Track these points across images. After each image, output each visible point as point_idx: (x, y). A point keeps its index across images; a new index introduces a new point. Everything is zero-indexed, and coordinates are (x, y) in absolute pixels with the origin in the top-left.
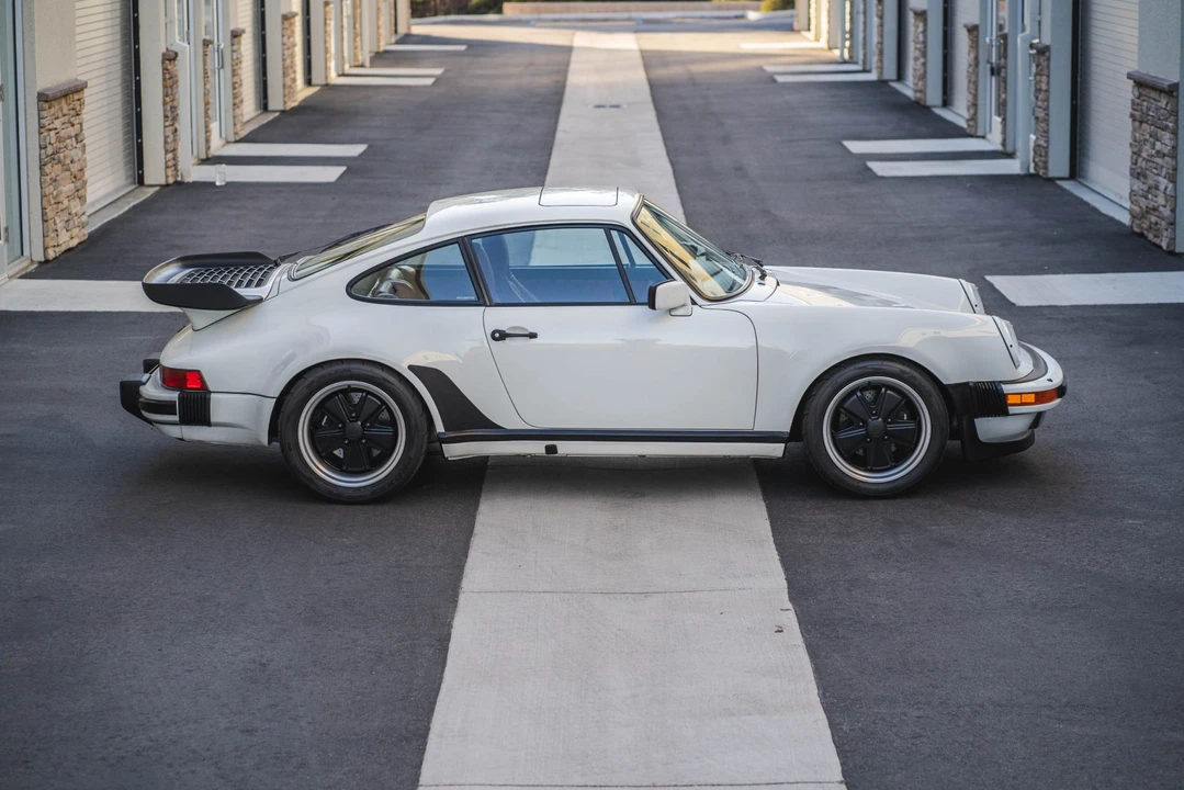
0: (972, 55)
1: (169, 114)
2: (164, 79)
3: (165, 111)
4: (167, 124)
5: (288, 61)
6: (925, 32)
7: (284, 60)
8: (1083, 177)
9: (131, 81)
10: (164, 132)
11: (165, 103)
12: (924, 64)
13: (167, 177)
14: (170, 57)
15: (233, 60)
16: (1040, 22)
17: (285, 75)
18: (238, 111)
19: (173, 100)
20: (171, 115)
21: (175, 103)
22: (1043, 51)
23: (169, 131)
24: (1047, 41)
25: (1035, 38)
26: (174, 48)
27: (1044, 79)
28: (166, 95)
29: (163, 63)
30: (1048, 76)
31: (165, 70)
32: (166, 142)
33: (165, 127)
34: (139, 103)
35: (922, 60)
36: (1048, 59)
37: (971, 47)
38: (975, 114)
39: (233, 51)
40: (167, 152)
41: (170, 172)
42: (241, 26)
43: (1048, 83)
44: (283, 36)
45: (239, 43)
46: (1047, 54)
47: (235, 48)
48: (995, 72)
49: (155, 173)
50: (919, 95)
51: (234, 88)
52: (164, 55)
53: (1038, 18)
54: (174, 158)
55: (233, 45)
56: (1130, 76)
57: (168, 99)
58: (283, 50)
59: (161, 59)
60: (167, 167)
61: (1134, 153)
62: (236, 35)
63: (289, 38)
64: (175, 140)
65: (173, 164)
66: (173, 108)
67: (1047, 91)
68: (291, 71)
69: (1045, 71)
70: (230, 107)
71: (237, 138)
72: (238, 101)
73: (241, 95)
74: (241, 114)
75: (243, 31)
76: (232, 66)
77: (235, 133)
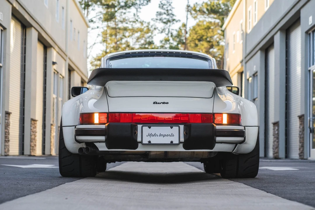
5: (33, 137)
6: (278, 130)
7: (31, 136)
12: (278, 142)
17: (31, 141)
35: (277, 141)
42: (10, 111)
44: (31, 126)
45: (9, 117)
47: (7, 118)
50: (275, 155)
58: (31, 132)
62: (8, 114)
63: (34, 128)
68: (34, 141)
70: (4, 141)
71: (6, 154)
72: (7, 139)
73: (9, 138)
74: (9, 146)
75: (11, 113)
76: (5, 125)
77: (5, 152)
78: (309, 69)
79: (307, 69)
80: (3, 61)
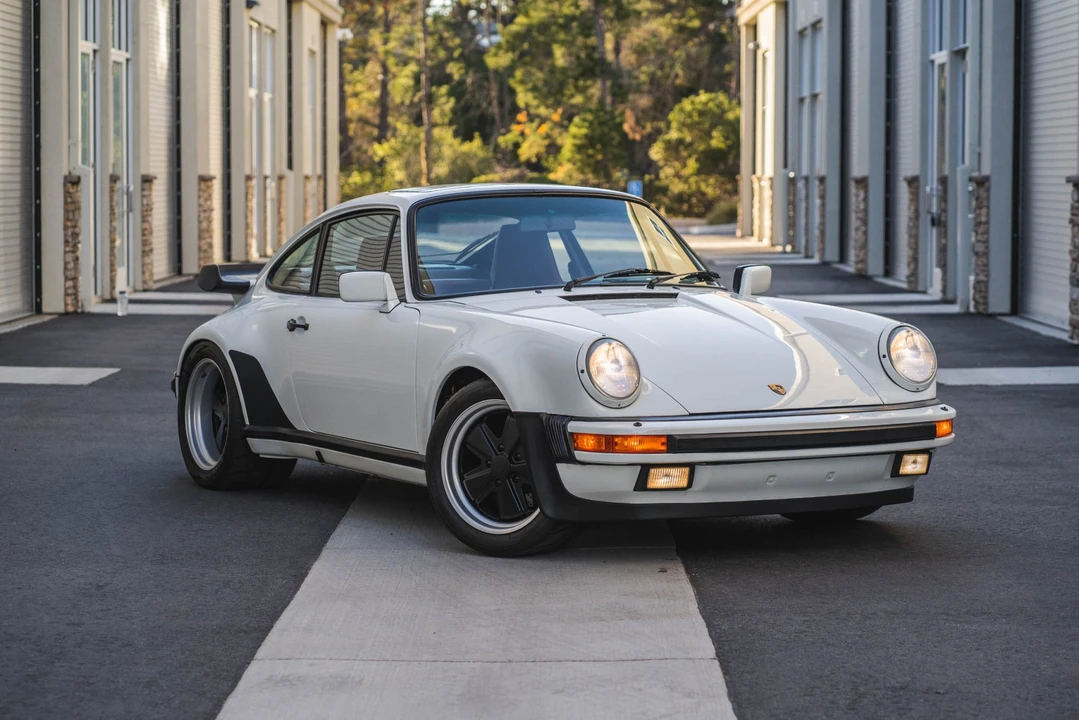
0: (913, 208)
1: (70, 239)
2: (66, 203)
3: (65, 235)
4: (68, 249)
5: (204, 225)
6: (866, 199)
7: (200, 222)
8: (1026, 312)
9: (31, 205)
10: (65, 257)
11: (66, 228)
12: (865, 233)
13: (66, 305)
14: (73, 181)
15: (143, 205)
16: (979, 154)
17: (200, 238)
18: (147, 260)
19: (75, 227)
20: (72, 240)
21: (77, 230)
22: (982, 182)
23: (70, 257)
24: (986, 171)
25: (973, 171)
26: (76, 173)
27: (984, 211)
28: (67, 219)
29: (65, 185)
30: (988, 207)
31: (67, 193)
32: (66, 269)
33: (65, 252)
34: (38, 228)
35: (863, 228)
36: (988, 190)
37: (911, 200)
38: (916, 268)
39: (143, 196)
40: (67, 279)
41: (69, 300)
42: (152, 171)
43: (988, 215)
44: (199, 197)
45: (150, 189)
46: (987, 184)
47: (146, 193)
48: (936, 222)
49: (54, 300)
50: (860, 266)
51: (144, 235)
52: (66, 177)
53: (978, 150)
54: (75, 287)
55: (143, 189)
56: (1069, 180)
57: (69, 224)
58: (199, 212)
59: (62, 181)
60: (67, 295)
61: (1074, 260)
62: (147, 180)
63: (206, 200)
64: (76, 268)
65: (73, 292)
66: (75, 235)
67: (987, 223)
68: (206, 235)
69: (985, 203)
70: (139, 254)
71: (146, 287)
72: (147, 249)
73: (151, 244)
74: (151, 264)
75: (155, 178)
76: (142, 211)
77: (144, 282)
78: (932, 57)
79: (928, 55)
80: (133, 43)
